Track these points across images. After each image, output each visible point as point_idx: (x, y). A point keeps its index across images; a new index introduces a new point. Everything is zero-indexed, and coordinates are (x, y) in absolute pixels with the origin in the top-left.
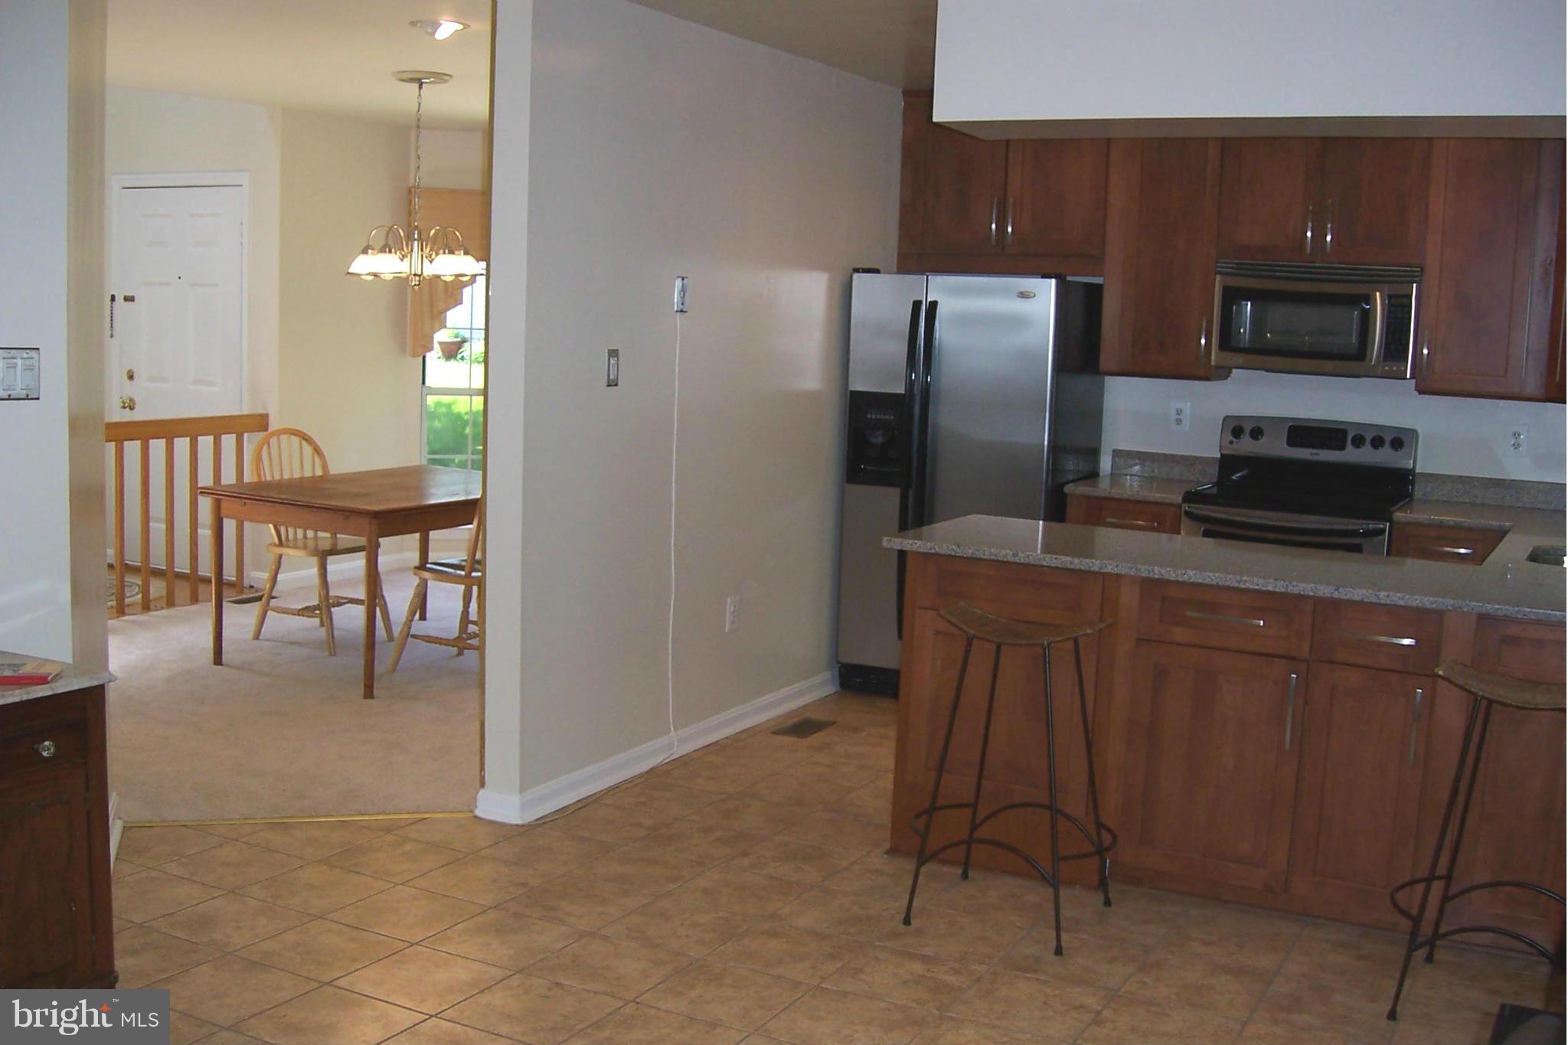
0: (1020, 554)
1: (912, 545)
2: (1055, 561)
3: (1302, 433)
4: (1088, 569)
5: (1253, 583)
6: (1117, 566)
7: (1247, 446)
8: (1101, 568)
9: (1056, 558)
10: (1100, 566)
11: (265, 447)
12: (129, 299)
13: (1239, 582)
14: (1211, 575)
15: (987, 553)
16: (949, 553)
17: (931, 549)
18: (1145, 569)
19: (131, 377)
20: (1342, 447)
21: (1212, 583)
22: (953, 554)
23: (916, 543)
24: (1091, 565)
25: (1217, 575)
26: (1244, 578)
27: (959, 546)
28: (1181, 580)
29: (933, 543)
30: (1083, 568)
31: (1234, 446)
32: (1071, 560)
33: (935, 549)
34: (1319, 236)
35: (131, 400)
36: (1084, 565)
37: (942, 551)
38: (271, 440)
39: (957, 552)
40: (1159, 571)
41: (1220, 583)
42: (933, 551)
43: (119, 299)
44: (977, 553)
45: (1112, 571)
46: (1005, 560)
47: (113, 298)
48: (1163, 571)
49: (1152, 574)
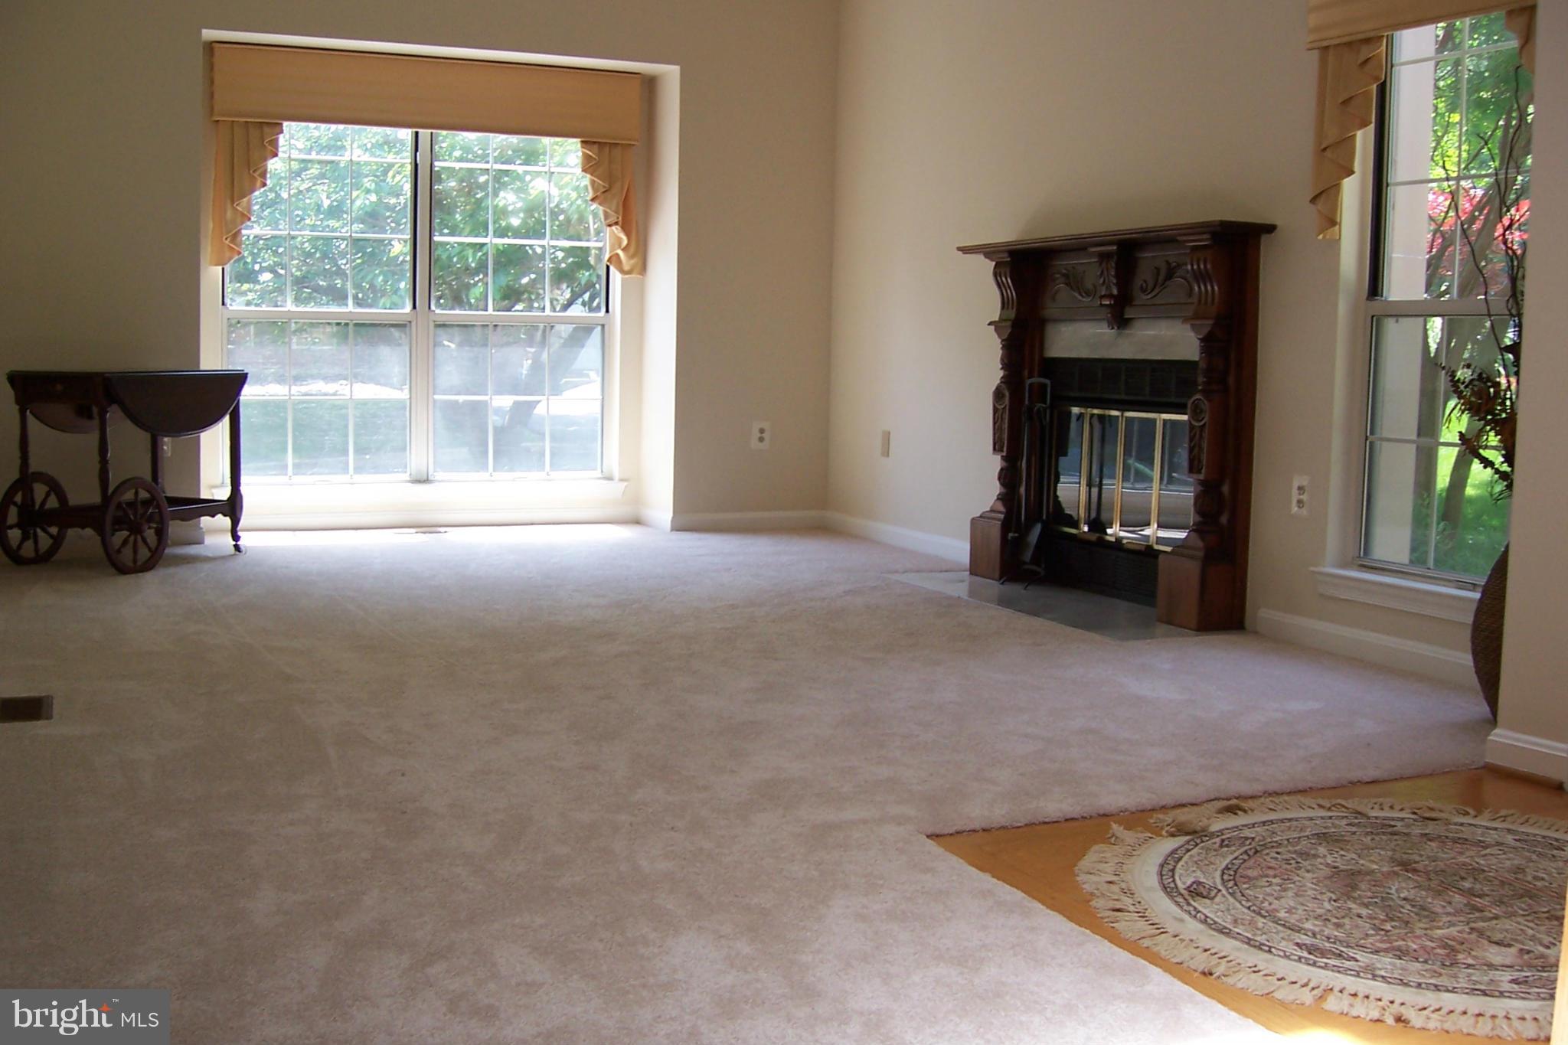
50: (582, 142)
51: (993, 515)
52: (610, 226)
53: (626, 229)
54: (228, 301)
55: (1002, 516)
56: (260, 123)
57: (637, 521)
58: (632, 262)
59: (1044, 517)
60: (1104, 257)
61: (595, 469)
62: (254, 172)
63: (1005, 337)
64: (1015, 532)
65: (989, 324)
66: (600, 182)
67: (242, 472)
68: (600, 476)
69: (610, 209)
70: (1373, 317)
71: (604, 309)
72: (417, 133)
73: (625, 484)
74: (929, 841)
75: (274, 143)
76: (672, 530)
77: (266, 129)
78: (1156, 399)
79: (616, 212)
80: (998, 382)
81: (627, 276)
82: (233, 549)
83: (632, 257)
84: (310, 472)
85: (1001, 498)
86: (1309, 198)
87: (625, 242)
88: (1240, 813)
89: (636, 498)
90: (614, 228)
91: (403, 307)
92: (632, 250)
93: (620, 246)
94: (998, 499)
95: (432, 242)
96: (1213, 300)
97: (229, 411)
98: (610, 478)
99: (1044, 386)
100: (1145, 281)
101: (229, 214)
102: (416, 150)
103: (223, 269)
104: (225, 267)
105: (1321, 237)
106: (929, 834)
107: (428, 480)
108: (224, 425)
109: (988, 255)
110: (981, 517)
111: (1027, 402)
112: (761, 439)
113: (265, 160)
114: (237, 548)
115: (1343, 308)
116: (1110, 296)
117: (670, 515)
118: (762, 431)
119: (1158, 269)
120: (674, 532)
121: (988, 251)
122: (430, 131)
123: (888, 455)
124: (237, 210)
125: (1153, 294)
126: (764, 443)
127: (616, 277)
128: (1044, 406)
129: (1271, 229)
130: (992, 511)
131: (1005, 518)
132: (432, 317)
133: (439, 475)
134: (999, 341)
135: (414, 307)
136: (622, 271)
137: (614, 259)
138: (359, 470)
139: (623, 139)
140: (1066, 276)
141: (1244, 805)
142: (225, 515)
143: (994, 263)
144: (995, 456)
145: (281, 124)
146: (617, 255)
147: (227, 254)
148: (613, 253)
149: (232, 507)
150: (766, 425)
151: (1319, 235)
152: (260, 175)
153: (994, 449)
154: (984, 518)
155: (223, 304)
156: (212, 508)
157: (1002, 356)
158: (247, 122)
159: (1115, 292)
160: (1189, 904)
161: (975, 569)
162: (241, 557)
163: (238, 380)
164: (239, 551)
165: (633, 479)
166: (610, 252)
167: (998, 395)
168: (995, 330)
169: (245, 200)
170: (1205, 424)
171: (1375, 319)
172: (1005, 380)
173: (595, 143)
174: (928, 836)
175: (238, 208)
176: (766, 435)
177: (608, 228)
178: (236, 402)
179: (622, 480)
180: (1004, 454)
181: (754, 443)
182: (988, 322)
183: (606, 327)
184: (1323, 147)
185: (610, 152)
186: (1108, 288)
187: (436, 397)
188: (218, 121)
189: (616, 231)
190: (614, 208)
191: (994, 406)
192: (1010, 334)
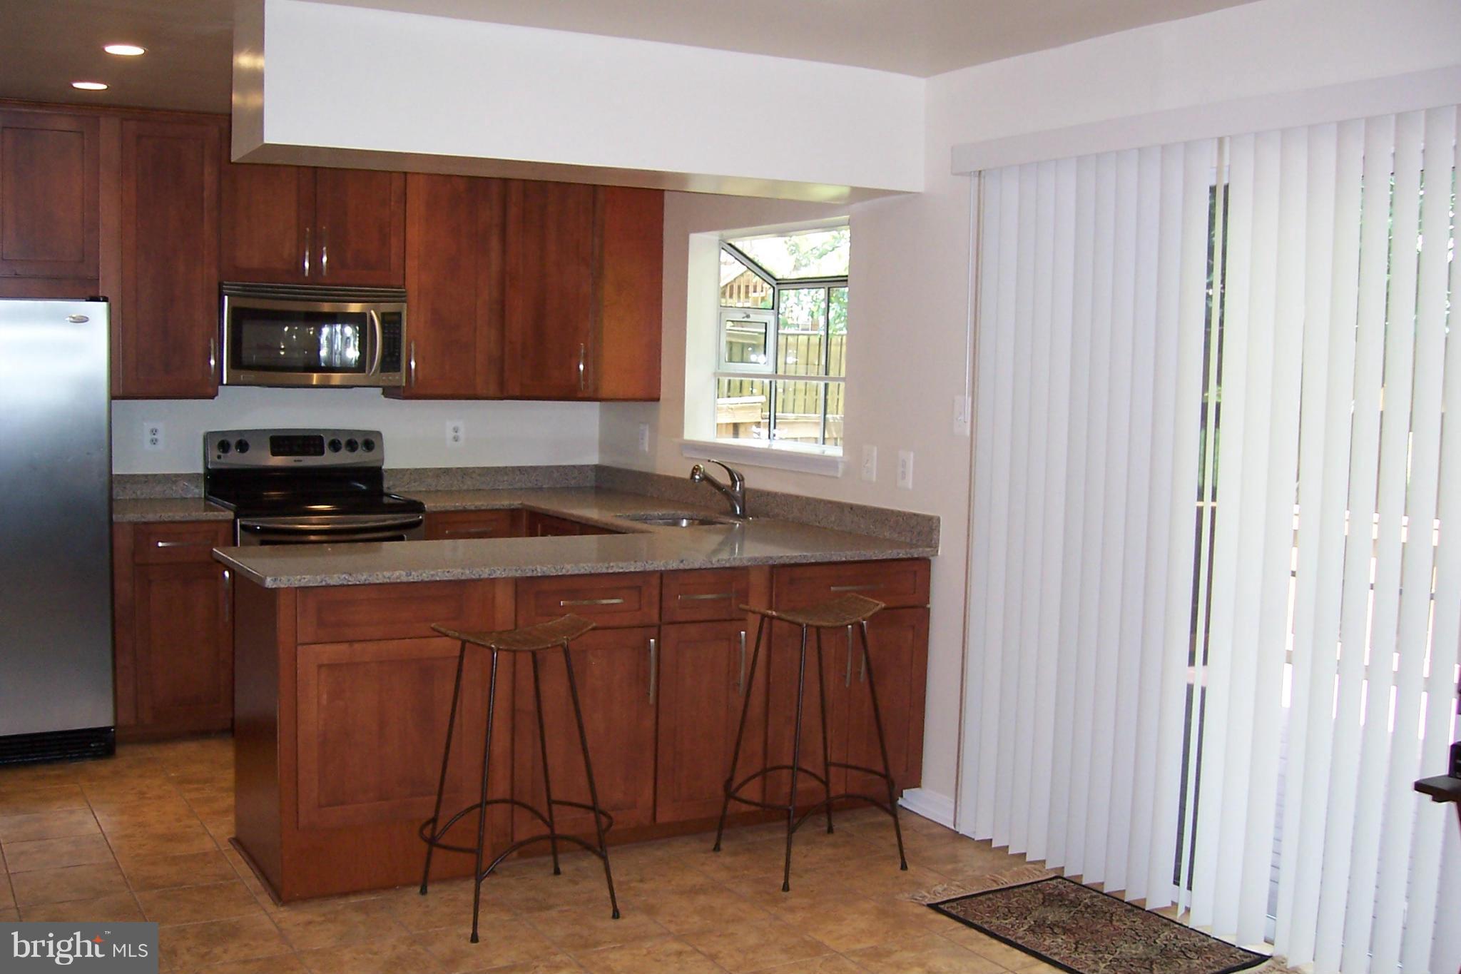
0: (413, 573)
1: (300, 580)
2: (447, 574)
3: (283, 442)
4: (478, 577)
5: (618, 567)
6: (505, 570)
7: (234, 459)
8: (489, 575)
9: (448, 572)
10: (490, 573)
13: (607, 568)
14: (584, 565)
15: (380, 576)
16: (341, 583)
17: (322, 582)
18: (529, 570)
20: (322, 453)
21: (585, 572)
22: (345, 583)
23: (304, 578)
24: (481, 573)
25: (590, 565)
26: (612, 564)
27: (350, 575)
28: (560, 574)
29: (323, 576)
30: (474, 577)
31: (222, 460)
32: (462, 571)
33: (325, 581)
34: (315, 261)
36: (474, 575)
37: (332, 582)
39: (349, 581)
40: (541, 569)
41: (593, 572)
42: (324, 583)
44: (370, 579)
45: (500, 576)
46: (399, 581)
48: (545, 569)
49: (535, 572)
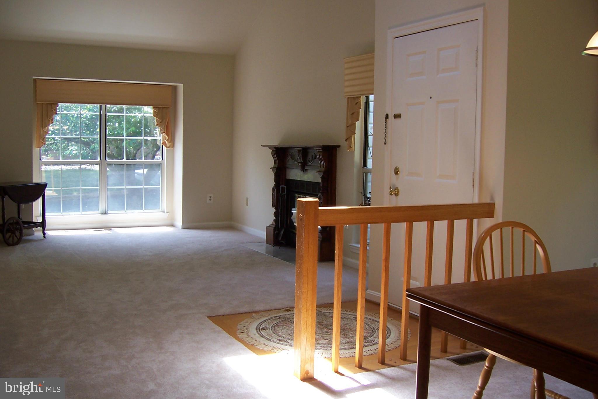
11: (488, 238)
12: (397, 116)
19: (397, 172)
35: (397, 189)
38: (493, 234)
43: (391, 117)
47: (387, 116)
50: (153, 107)
51: (272, 226)
52: (162, 133)
53: (167, 135)
54: (41, 158)
55: (274, 226)
56: (52, 104)
57: (173, 225)
58: (170, 144)
59: (285, 227)
60: (299, 151)
61: (159, 209)
62: (50, 119)
63: (275, 172)
64: (277, 231)
65: (271, 168)
66: (159, 120)
67: (46, 212)
68: (161, 211)
69: (162, 128)
70: (364, 173)
71: (161, 159)
72: (101, 106)
73: (168, 214)
74: (207, 318)
75: (56, 110)
76: (182, 229)
77: (53, 106)
78: (313, 193)
79: (164, 129)
80: (273, 186)
81: (168, 148)
82: (43, 237)
83: (169, 142)
84: (68, 211)
85: (275, 221)
86: (345, 140)
87: (167, 138)
88: (289, 311)
89: (173, 218)
90: (163, 134)
91: (97, 159)
92: (169, 140)
93: (166, 139)
94: (274, 221)
95: (106, 139)
96: (324, 166)
97: (42, 195)
98: (164, 212)
99: (285, 188)
100: (310, 159)
101: (42, 132)
102: (101, 110)
103: (40, 149)
104: (41, 148)
105: (349, 150)
106: (208, 316)
107: (105, 213)
108: (40, 199)
109: (269, 148)
110: (269, 226)
111: (280, 193)
112: (210, 200)
113: (53, 115)
114: (44, 237)
115: (355, 170)
116: (301, 162)
117: (181, 224)
118: (210, 197)
119: (312, 155)
120: (183, 229)
121: (270, 147)
122: (105, 105)
123: (248, 205)
124: (44, 131)
125: (312, 162)
126: (212, 201)
127: (165, 149)
128: (284, 194)
129: (339, 146)
130: (272, 224)
131: (275, 227)
132: (106, 162)
133: (109, 212)
134: (273, 174)
135: (101, 159)
136: (167, 147)
137: (164, 143)
138: (83, 210)
139: (166, 106)
140: (291, 155)
141: (290, 309)
142: (40, 227)
143: (272, 150)
144: (273, 208)
145: (58, 104)
146: (165, 142)
147: (41, 145)
148: (164, 141)
149: (43, 224)
150: (212, 195)
151: (348, 150)
152: (51, 120)
153: (272, 206)
154: (270, 227)
155: (40, 159)
156: (37, 224)
157: (274, 178)
158: (47, 103)
159: (302, 161)
160: (260, 331)
161: (267, 242)
162: (46, 239)
163: (44, 186)
164: (45, 238)
165: (171, 212)
166: (163, 141)
167: (273, 190)
168: (272, 170)
169: (47, 128)
170: (322, 202)
171: (365, 173)
172: (275, 185)
173: (157, 107)
174: (207, 317)
175: (45, 130)
176: (212, 198)
177: (162, 134)
178: (44, 193)
179: (167, 212)
180: (275, 207)
181: (208, 201)
182: (270, 168)
183: (162, 164)
184: (348, 125)
185: (162, 111)
186: (300, 160)
187: (108, 187)
188: (38, 103)
189: (164, 135)
190: (163, 128)
191: (272, 193)
192: (276, 172)
